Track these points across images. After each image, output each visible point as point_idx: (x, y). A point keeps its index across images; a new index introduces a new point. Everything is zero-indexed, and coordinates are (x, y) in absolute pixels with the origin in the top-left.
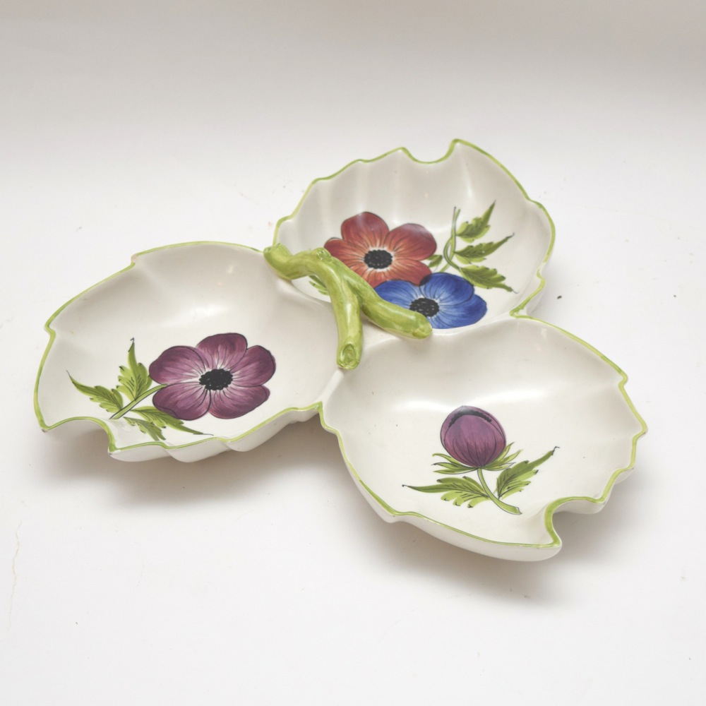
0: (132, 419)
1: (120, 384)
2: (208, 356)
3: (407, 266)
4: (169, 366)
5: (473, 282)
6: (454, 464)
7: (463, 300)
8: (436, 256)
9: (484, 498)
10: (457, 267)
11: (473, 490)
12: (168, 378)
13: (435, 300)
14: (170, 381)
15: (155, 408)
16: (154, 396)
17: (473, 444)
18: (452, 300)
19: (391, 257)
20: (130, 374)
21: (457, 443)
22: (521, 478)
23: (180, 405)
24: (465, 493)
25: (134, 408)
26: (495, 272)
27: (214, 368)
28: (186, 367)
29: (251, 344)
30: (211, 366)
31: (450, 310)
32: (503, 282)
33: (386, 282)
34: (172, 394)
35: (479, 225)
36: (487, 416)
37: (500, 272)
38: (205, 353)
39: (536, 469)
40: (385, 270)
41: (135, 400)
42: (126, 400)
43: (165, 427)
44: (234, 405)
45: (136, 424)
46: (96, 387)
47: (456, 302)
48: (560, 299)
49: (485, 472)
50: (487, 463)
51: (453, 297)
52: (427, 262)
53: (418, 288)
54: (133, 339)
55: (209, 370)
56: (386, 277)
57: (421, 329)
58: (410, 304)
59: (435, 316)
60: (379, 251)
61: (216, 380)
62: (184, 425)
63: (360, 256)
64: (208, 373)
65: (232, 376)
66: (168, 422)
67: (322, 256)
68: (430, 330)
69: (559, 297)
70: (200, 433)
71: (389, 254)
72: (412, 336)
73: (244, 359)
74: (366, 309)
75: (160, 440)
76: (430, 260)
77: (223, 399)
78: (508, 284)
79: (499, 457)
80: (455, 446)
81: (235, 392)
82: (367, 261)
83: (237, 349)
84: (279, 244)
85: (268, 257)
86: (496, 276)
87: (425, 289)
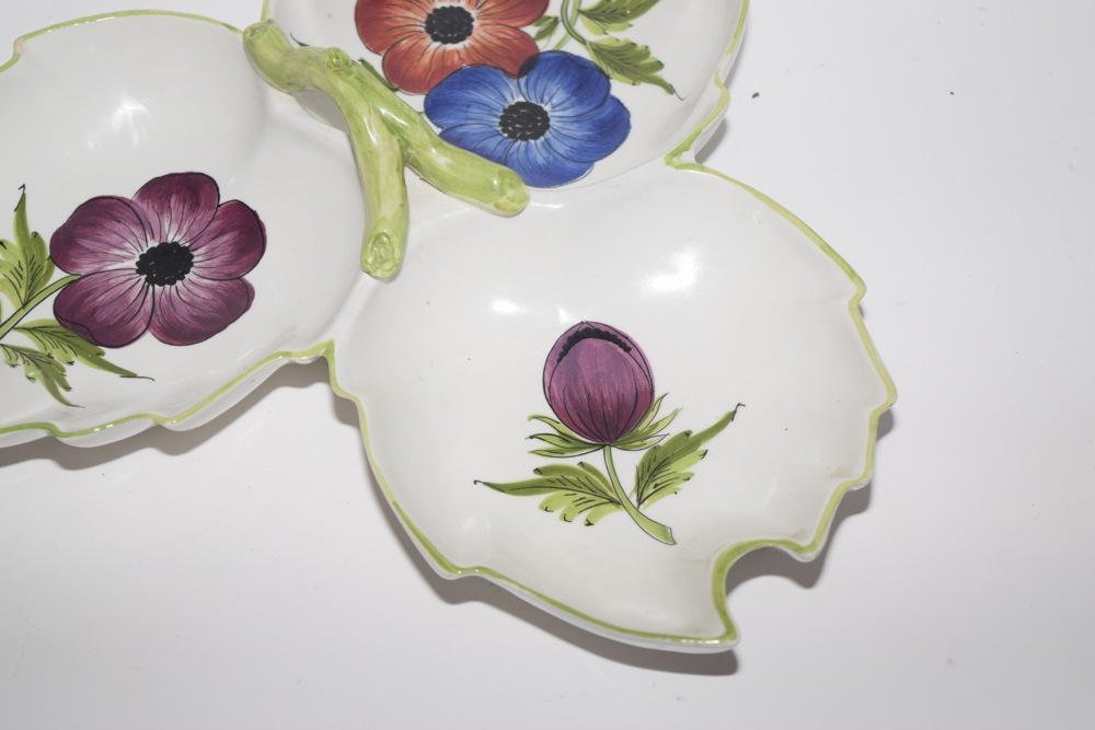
0: (15, 349)
2: (152, 216)
3: (499, 38)
4: (84, 237)
5: (608, 71)
6: (564, 437)
7: (591, 107)
8: (549, 18)
9: (611, 506)
10: (582, 41)
11: (595, 490)
12: (83, 261)
13: (542, 105)
14: (86, 267)
15: (57, 323)
16: (57, 299)
17: (597, 397)
18: (573, 106)
19: (472, 20)
20: (15, 255)
21: (570, 393)
22: (677, 467)
23: (101, 316)
24: (580, 495)
25: (18, 325)
26: (646, 52)
27: (163, 241)
28: (115, 239)
29: (225, 196)
30: (157, 237)
31: (568, 127)
32: (659, 74)
33: (461, 68)
34: (88, 294)
36: (624, 340)
37: (656, 54)
38: (148, 211)
39: (703, 447)
40: (460, 46)
41: (24, 306)
42: (8, 307)
43: (71, 363)
44: (192, 316)
45: (20, 361)
47: (579, 110)
48: (756, 98)
49: (615, 452)
50: (620, 436)
51: (574, 99)
52: (531, 30)
53: (515, 82)
54: (24, 186)
55: (153, 244)
56: (462, 60)
57: (508, 198)
58: (501, 114)
59: (542, 138)
60: (452, 8)
61: (166, 264)
62: (105, 358)
63: (418, 18)
64: (153, 248)
65: (192, 257)
66: (78, 350)
67: (336, 65)
68: (526, 199)
69: (756, 95)
70: (132, 375)
71: (468, 15)
72: (494, 208)
73: (214, 225)
74: (415, 160)
75: (62, 391)
76: (537, 25)
77: (175, 303)
78: (668, 79)
79: (640, 422)
80: (567, 400)
81: (196, 290)
82: (430, 28)
83: (202, 204)
84: (270, 22)
85: (249, 47)
86: (647, 61)
87: (527, 83)
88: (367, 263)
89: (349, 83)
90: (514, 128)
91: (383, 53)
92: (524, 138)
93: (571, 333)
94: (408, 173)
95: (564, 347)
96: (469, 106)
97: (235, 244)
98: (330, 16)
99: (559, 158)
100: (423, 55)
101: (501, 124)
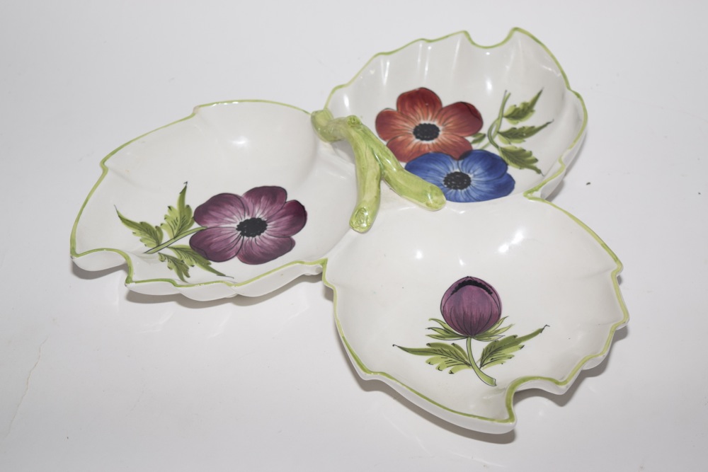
0: (165, 255)
1: (165, 222)
2: (250, 205)
3: (452, 141)
4: (213, 210)
5: (508, 161)
6: (446, 330)
7: (495, 178)
8: (481, 134)
9: (466, 366)
10: (497, 146)
11: (458, 357)
12: (209, 221)
13: (469, 174)
14: (211, 224)
15: (190, 247)
16: (192, 237)
17: (469, 314)
18: (485, 176)
19: (439, 131)
20: (176, 214)
21: (455, 310)
22: (506, 352)
23: (214, 247)
24: (449, 359)
25: (171, 246)
26: (530, 154)
27: (254, 216)
28: (229, 213)
29: (290, 198)
30: (251, 215)
31: (481, 185)
32: (535, 164)
33: (428, 154)
34: (209, 236)
35: (525, 110)
36: (489, 288)
37: (535, 155)
38: (249, 202)
39: (522, 344)
40: (430, 142)
41: (175, 238)
42: (166, 237)
43: (193, 266)
44: (260, 252)
45: (167, 260)
46: (142, 223)
47: (488, 178)
48: (588, 185)
49: (474, 341)
50: (478, 333)
51: (486, 173)
52: (470, 139)
53: (456, 162)
54: (187, 183)
55: (248, 218)
56: (429, 149)
57: (434, 201)
58: (445, 176)
59: (465, 190)
60: (429, 125)
61: (252, 227)
62: (211, 266)
63: (410, 128)
64: (247, 221)
65: (267, 225)
66: (198, 261)
67: (354, 123)
68: (442, 203)
69: (589, 183)
70: (223, 275)
71: (437, 128)
72: (425, 206)
73: (281, 212)
74: (388, 177)
75: (185, 277)
76: (474, 136)
77: (253, 246)
78: (539, 167)
79: (490, 328)
80: (452, 313)
81: (265, 241)
82: (415, 133)
83: (277, 201)
84: (327, 109)
85: (313, 119)
86: (530, 158)
87: (462, 164)
88: (352, 223)
89: (358, 132)
90: (451, 183)
91: (388, 141)
92: (456, 188)
93: (461, 282)
94: (384, 186)
95: (456, 288)
96: (429, 171)
97: (290, 221)
100: (409, 144)
101: (444, 181)
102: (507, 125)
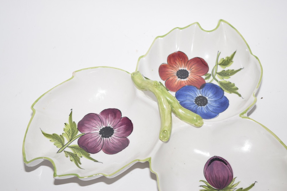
0: (67, 152)
1: (64, 132)
2: (104, 119)
3: (195, 78)
4: (86, 124)
5: (224, 89)
6: (209, 187)
7: (219, 98)
8: (208, 74)
10: (217, 81)
12: (86, 130)
13: (206, 97)
14: (86, 132)
15: (78, 146)
16: (79, 140)
17: (218, 177)
18: (214, 98)
19: (189, 73)
20: (69, 127)
21: (211, 175)
23: (90, 145)
25: (68, 146)
26: (234, 85)
27: (106, 126)
28: (94, 125)
29: (123, 115)
30: (105, 125)
31: (213, 103)
32: (237, 91)
33: (185, 86)
34: (87, 139)
35: (228, 61)
36: (225, 162)
37: (236, 86)
38: (103, 118)
40: (185, 80)
41: (70, 141)
42: (66, 141)
43: (82, 157)
45: (69, 156)
46: (53, 134)
47: (216, 99)
48: (262, 99)
50: (224, 188)
51: (214, 96)
52: (204, 77)
53: (199, 90)
54: (72, 109)
56: (186, 84)
57: (198, 123)
58: (195, 99)
59: (206, 106)
60: (183, 70)
61: (107, 132)
62: (90, 156)
63: (174, 72)
64: (103, 128)
65: (114, 131)
66: (83, 154)
67: (156, 85)
68: (203, 123)
69: (262, 98)
70: (97, 162)
71: (188, 72)
72: (194, 125)
73: (120, 123)
74: (175, 111)
75: (79, 164)
76: (205, 76)
77: (109, 143)
78: (239, 93)
79: (229, 184)
80: (210, 177)
81: (114, 140)
82: (177, 75)
83: (117, 117)
84: (138, 72)
85: (133, 78)
86: (234, 87)
87: (202, 91)
88: (161, 137)
89: (159, 90)
90: (198, 102)
91: (165, 80)
92: (201, 105)
93: (212, 159)
94: (173, 115)
95: (210, 162)
96: (187, 96)
97: (125, 128)
98: (153, 70)
99: (210, 111)
100: (175, 81)
101: (195, 101)
102: (220, 69)
